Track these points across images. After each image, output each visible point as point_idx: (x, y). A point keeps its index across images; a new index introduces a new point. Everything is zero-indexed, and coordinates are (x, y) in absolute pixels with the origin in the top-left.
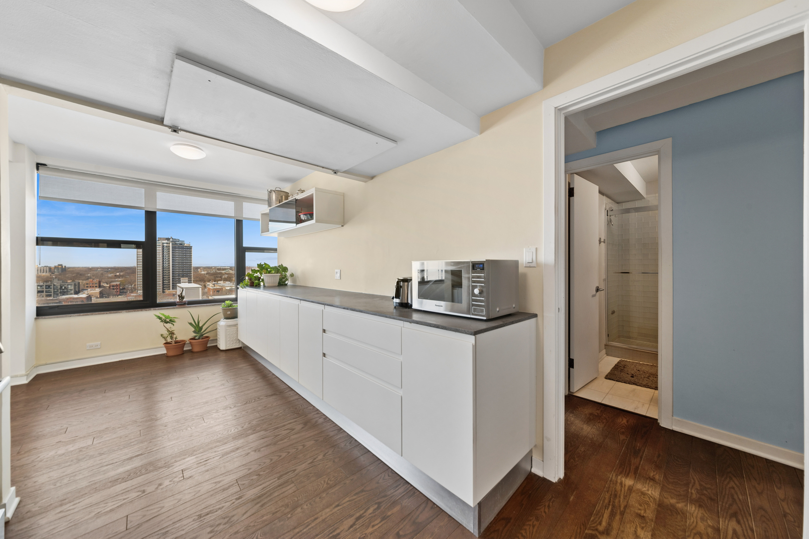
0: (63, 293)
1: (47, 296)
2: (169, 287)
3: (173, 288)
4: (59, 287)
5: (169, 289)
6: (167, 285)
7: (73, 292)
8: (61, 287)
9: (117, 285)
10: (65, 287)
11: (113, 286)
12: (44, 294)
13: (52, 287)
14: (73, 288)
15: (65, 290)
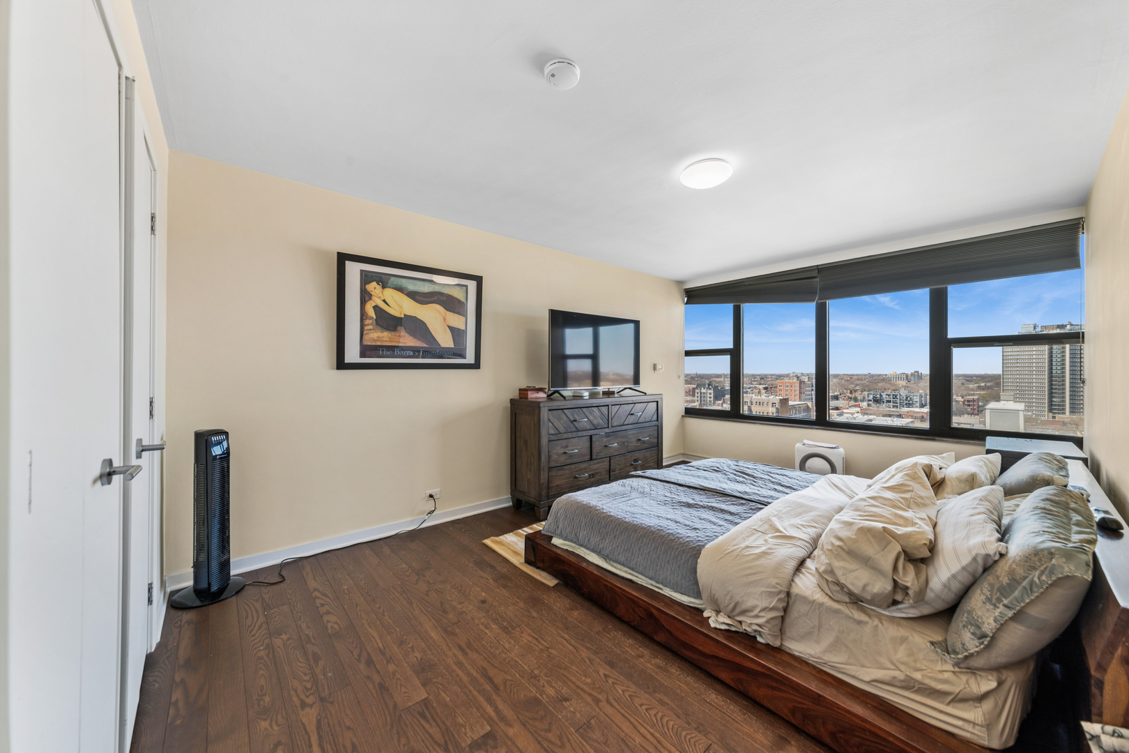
0: (909, 405)
1: (893, 406)
2: (1064, 409)
3: (1072, 412)
4: (905, 397)
5: (1064, 413)
6: (1059, 405)
7: (918, 404)
8: (907, 398)
9: (974, 401)
10: (910, 398)
11: (968, 401)
12: (891, 404)
13: (898, 397)
14: (918, 400)
15: (911, 402)
